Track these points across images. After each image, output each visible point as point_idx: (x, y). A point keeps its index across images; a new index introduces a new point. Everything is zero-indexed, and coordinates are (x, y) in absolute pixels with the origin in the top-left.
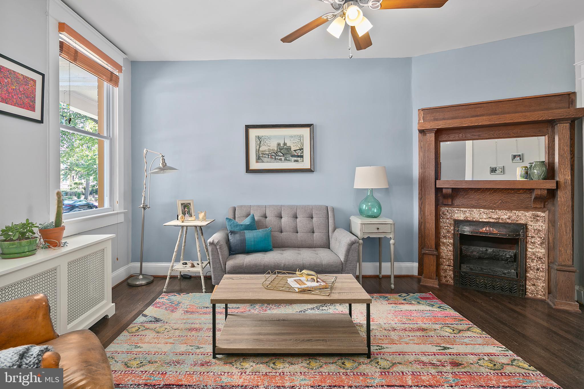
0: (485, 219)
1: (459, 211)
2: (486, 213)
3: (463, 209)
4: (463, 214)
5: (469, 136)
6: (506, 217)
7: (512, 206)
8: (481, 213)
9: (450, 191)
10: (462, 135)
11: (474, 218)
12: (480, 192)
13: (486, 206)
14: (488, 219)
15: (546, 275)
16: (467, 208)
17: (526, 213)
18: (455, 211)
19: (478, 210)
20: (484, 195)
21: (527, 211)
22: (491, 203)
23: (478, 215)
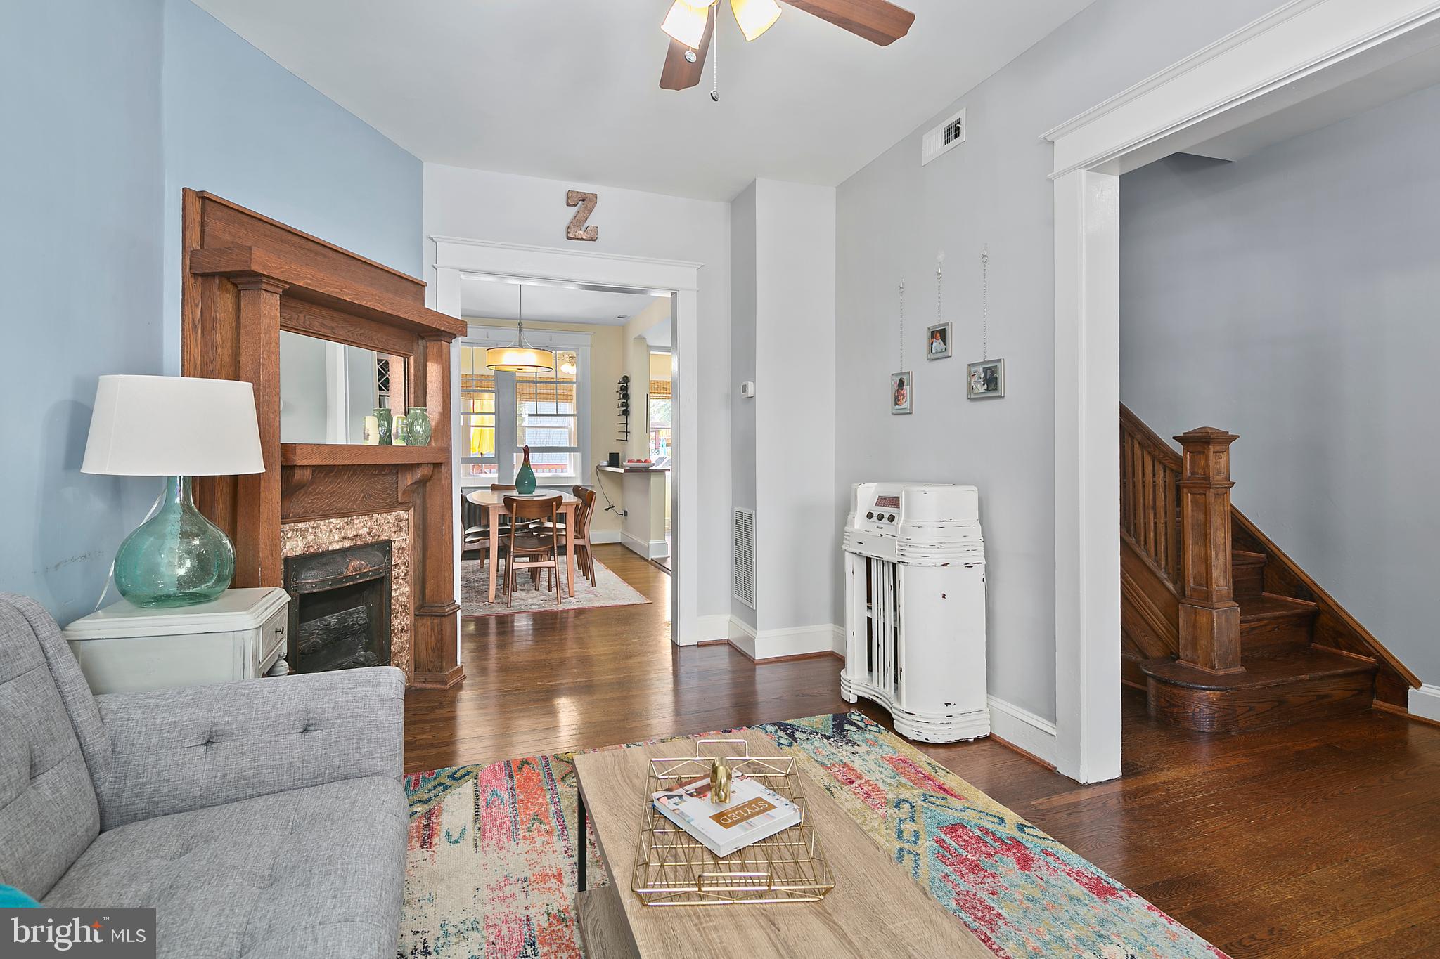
0: (338, 542)
1: (295, 532)
2: (338, 527)
3: (303, 524)
4: (301, 538)
5: (317, 324)
6: (366, 530)
7: (375, 504)
8: (331, 531)
9: (308, 474)
10: (305, 317)
11: (320, 545)
12: (333, 476)
13: (342, 509)
14: (341, 541)
15: (411, 636)
16: (309, 520)
17: (389, 517)
18: (287, 534)
19: (327, 521)
20: (338, 484)
21: (389, 512)
22: (349, 503)
23: (328, 534)
